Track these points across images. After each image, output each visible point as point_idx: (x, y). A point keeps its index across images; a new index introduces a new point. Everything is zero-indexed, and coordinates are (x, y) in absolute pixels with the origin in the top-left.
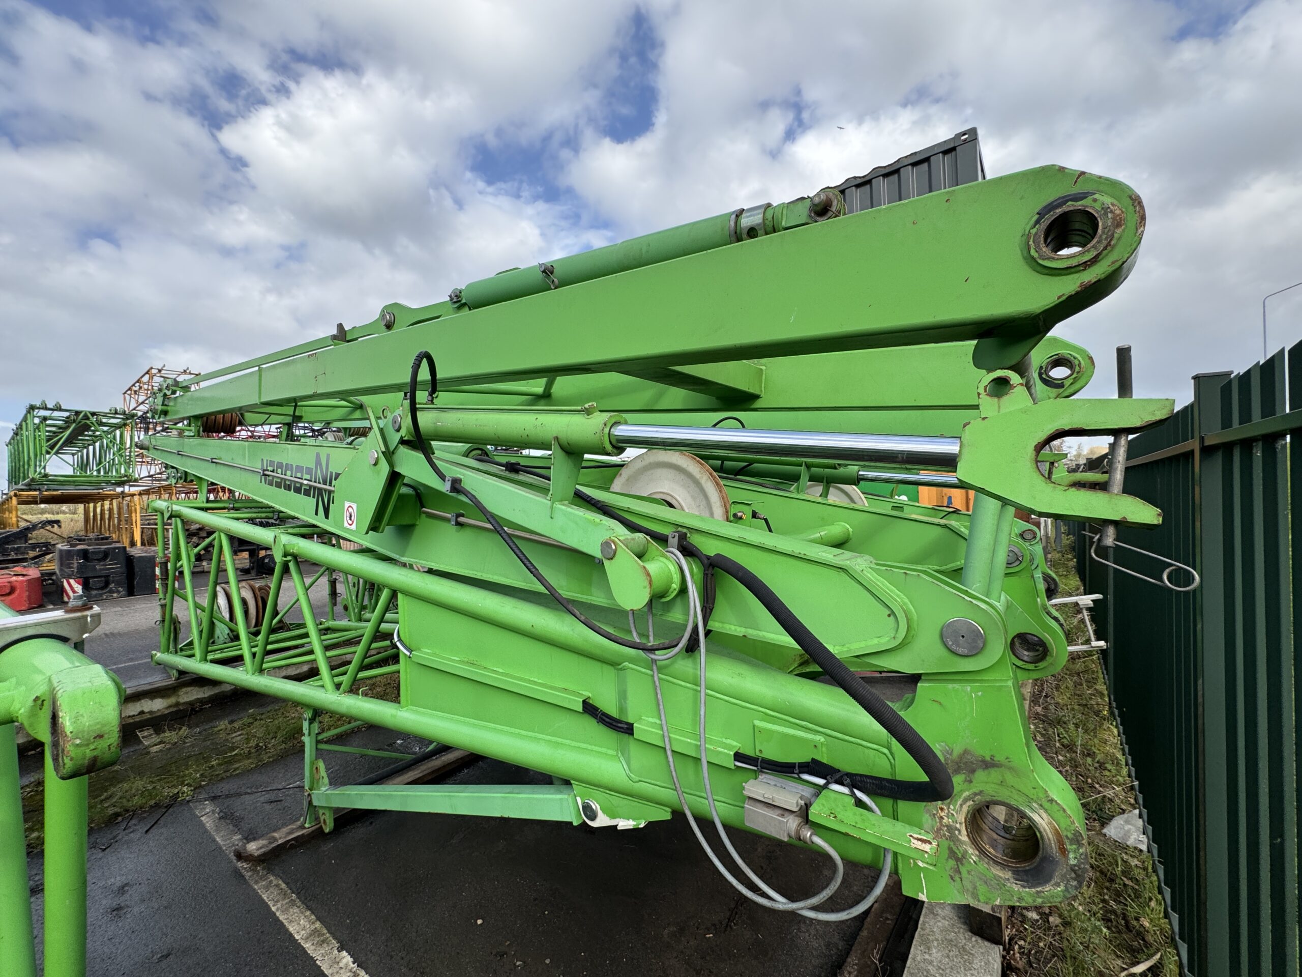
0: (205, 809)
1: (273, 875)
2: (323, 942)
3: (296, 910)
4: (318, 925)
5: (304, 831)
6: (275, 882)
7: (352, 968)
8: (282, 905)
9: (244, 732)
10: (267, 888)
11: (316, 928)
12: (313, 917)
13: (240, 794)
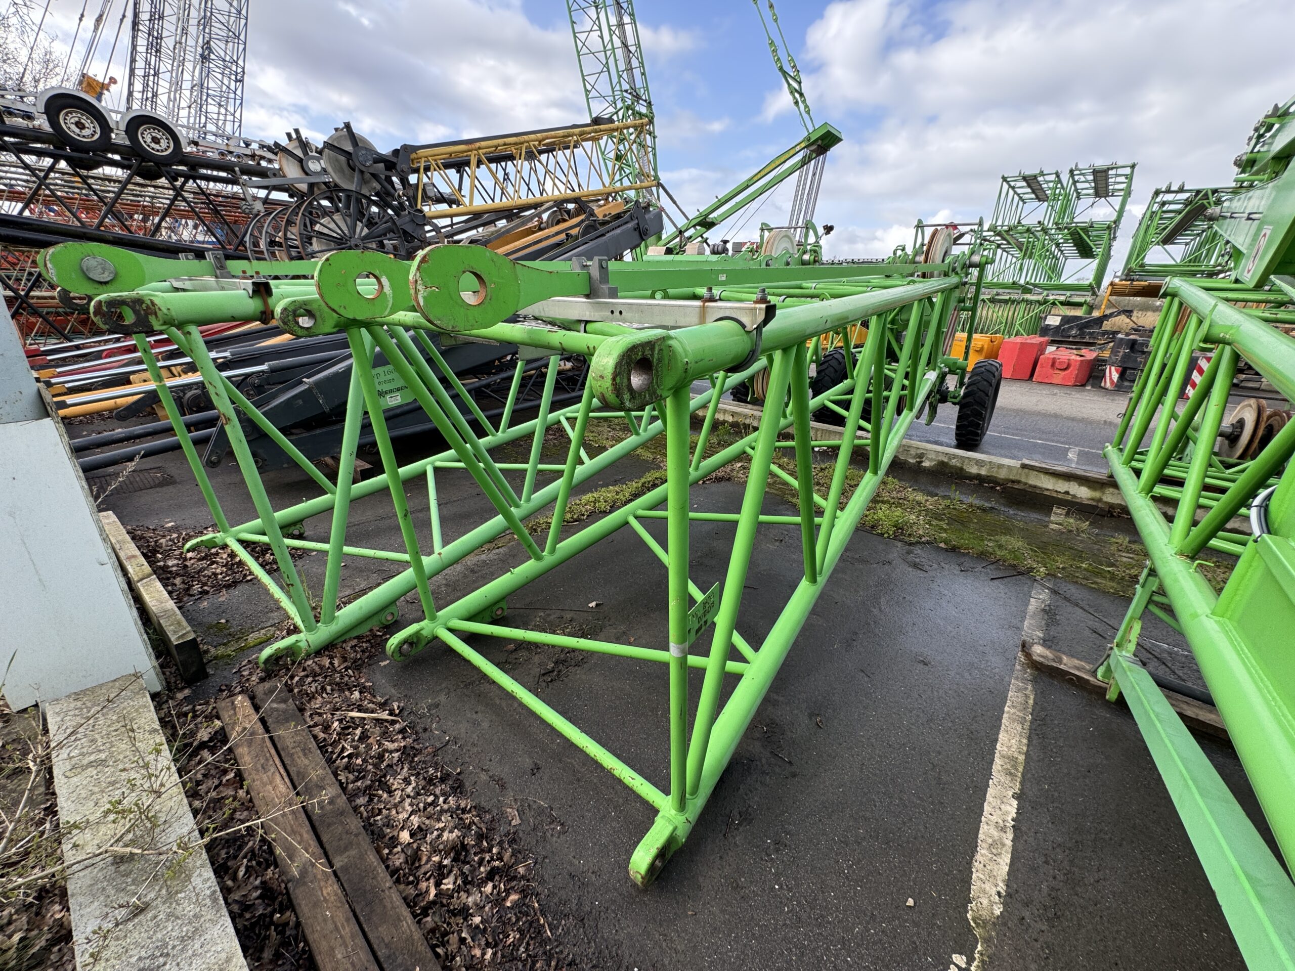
0: (1040, 594)
1: (1033, 686)
2: (1011, 774)
3: (1019, 728)
4: (1022, 758)
5: (1091, 679)
6: (1027, 692)
7: (1007, 821)
8: (1014, 713)
9: (1136, 557)
10: (1019, 690)
11: (1017, 758)
12: (1025, 749)
13: (1077, 605)
